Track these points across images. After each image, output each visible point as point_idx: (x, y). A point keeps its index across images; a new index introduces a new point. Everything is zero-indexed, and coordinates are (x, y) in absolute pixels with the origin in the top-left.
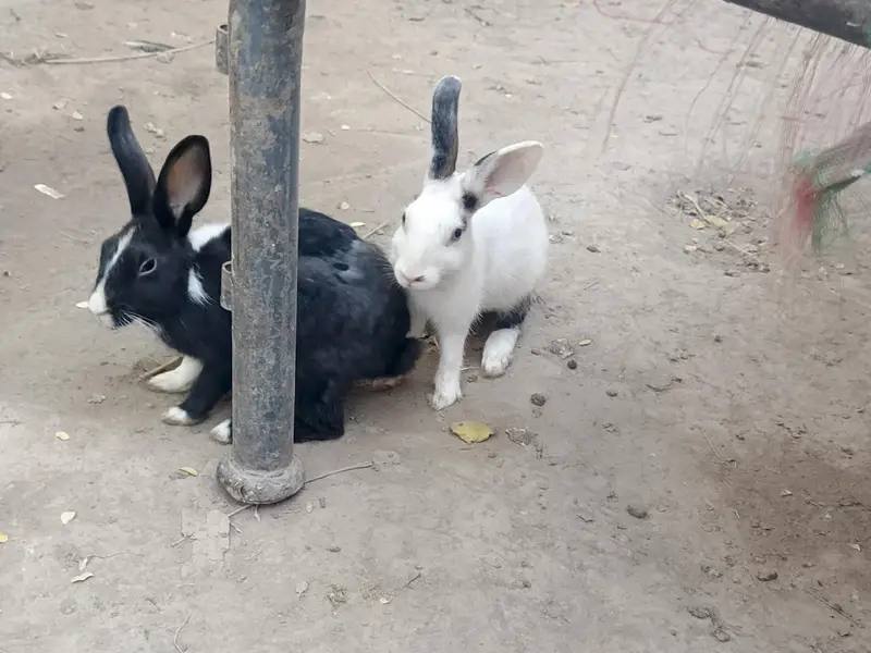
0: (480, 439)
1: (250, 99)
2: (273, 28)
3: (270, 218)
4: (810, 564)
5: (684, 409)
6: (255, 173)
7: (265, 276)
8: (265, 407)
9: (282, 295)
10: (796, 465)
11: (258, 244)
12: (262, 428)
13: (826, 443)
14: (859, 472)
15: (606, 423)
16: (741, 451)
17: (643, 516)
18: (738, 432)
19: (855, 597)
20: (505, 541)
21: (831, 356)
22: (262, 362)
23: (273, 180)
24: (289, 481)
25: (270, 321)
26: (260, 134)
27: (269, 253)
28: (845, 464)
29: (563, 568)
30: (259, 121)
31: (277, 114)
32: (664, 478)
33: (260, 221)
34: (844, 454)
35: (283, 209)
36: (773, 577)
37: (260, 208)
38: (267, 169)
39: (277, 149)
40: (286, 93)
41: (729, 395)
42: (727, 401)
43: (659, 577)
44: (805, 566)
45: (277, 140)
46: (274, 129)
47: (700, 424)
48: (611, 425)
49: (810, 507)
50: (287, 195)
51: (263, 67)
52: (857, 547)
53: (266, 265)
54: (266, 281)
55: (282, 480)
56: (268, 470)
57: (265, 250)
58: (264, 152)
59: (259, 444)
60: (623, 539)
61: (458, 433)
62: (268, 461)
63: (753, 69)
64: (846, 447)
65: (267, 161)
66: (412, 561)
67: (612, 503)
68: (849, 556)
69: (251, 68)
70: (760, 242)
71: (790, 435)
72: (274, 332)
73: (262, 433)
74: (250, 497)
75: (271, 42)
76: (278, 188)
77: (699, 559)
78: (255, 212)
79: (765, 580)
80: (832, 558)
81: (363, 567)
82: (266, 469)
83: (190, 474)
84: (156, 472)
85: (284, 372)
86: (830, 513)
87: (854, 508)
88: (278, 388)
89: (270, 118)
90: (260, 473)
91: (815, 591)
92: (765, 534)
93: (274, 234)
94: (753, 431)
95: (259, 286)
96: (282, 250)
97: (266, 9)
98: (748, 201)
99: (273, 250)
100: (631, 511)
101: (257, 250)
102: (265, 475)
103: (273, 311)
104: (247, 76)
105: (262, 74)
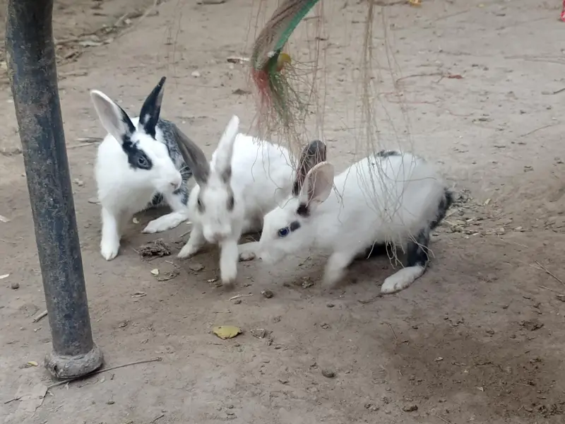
0: (231, 336)
1: (23, 105)
2: (29, 58)
3: (46, 181)
4: (443, 400)
5: (379, 313)
6: (32, 152)
7: (49, 220)
8: (63, 310)
9: (63, 233)
10: (450, 342)
11: (41, 199)
12: (64, 325)
13: (476, 328)
14: (495, 344)
15: (322, 324)
16: (414, 336)
17: (332, 376)
18: (414, 325)
19: (472, 419)
20: (228, 393)
21: (491, 276)
22: (57, 279)
23: (45, 156)
24: (88, 362)
25: (57, 251)
26: (32, 127)
27: (49, 204)
28: (487, 340)
29: (263, 407)
30: (30, 119)
31: (41, 113)
32: (354, 353)
33: (40, 184)
34: (488, 334)
35: (55, 176)
36: (415, 409)
37: (39, 175)
38: (40, 149)
39: (44, 136)
40: (45, 99)
41: (414, 303)
42: (412, 308)
43: (332, 411)
44: (440, 402)
45: (43, 130)
46: (39, 123)
47: (389, 321)
48: (325, 324)
49: (455, 366)
50: (57, 166)
51: (27, 84)
52: (482, 389)
53: (49, 213)
54: (51, 223)
55: (82, 362)
56: (72, 355)
57: (47, 204)
58: (36, 139)
59: (64, 337)
60: (314, 389)
61: (217, 332)
62: (72, 348)
63: (483, 123)
64: (489, 329)
65: (39, 144)
66: (161, 408)
67: (313, 370)
68: (475, 394)
69: (21, 86)
70: (467, 219)
71: (450, 325)
72: (61, 258)
73: (64, 329)
74: (61, 373)
75: (29, 67)
76: (49, 162)
77: (365, 400)
78: (36, 177)
79: (408, 411)
80: (461, 397)
81: (126, 412)
82: (70, 354)
83: (33, 365)
84: (11, 365)
85: (73, 286)
86: (468, 370)
87: (487, 366)
88: (71, 297)
89: (36, 116)
90: (68, 357)
91: (442, 416)
92: (417, 384)
93: (51, 191)
94: (426, 324)
95: (47, 228)
96: (58, 203)
97: (22, 47)
98: (465, 197)
99: (52, 203)
100: (324, 374)
101: (41, 203)
102: (70, 358)
103: (58, 244)
104: (19, 91)
105: (27, 88)
